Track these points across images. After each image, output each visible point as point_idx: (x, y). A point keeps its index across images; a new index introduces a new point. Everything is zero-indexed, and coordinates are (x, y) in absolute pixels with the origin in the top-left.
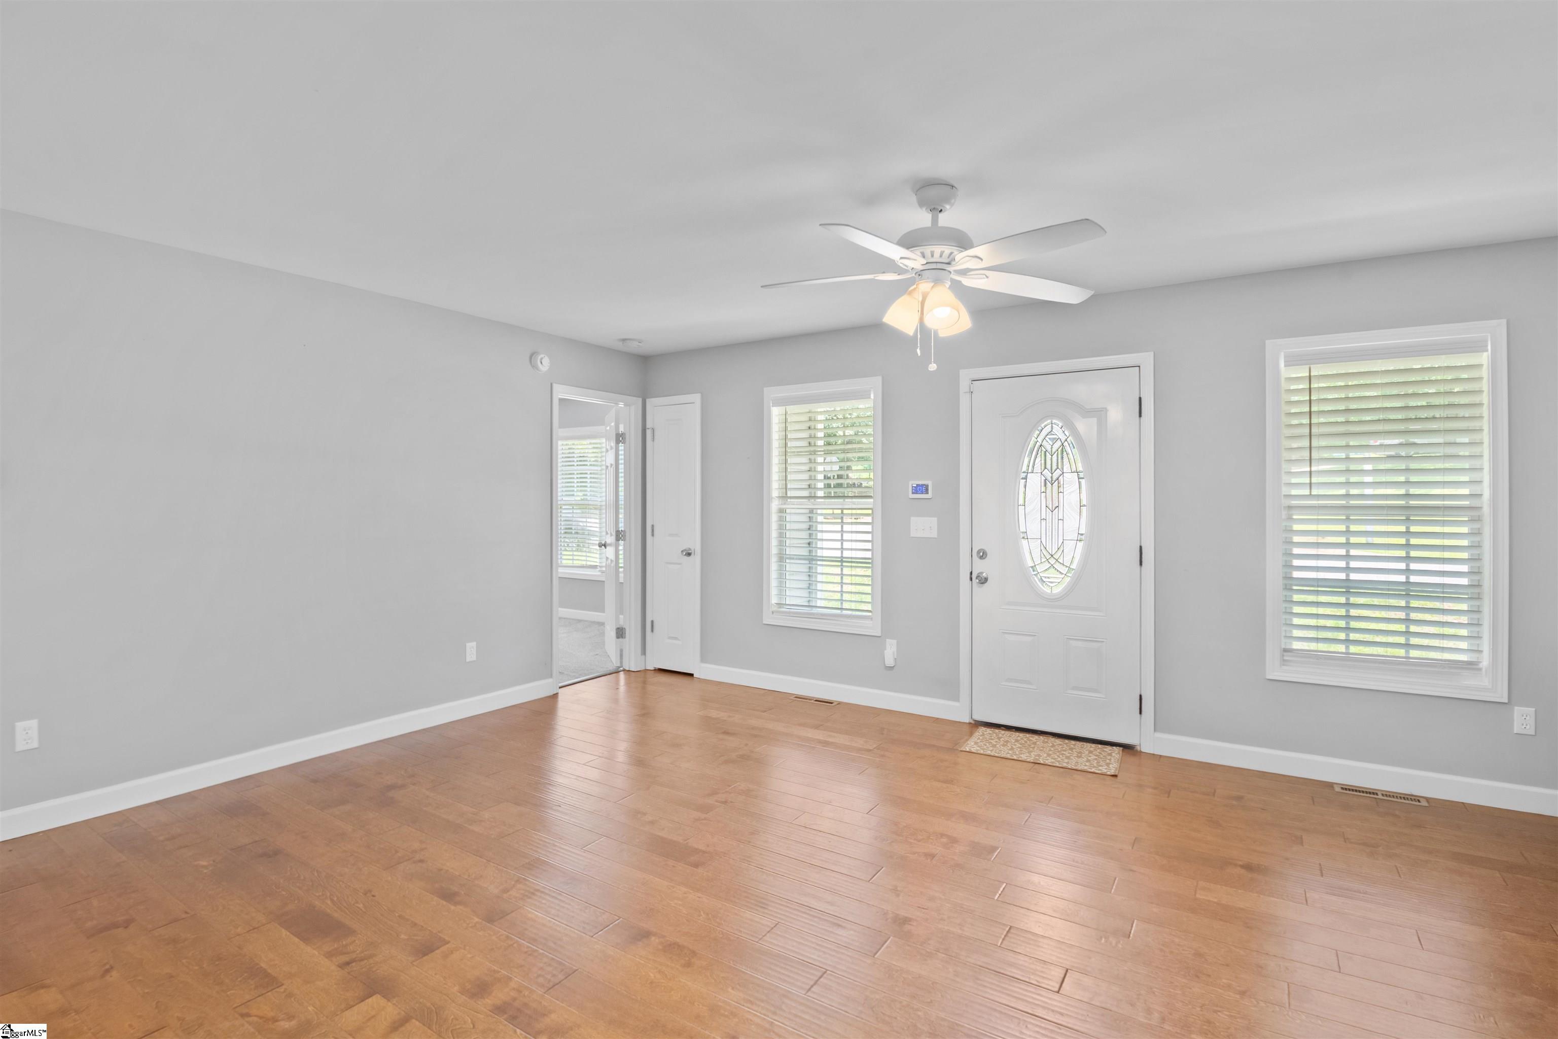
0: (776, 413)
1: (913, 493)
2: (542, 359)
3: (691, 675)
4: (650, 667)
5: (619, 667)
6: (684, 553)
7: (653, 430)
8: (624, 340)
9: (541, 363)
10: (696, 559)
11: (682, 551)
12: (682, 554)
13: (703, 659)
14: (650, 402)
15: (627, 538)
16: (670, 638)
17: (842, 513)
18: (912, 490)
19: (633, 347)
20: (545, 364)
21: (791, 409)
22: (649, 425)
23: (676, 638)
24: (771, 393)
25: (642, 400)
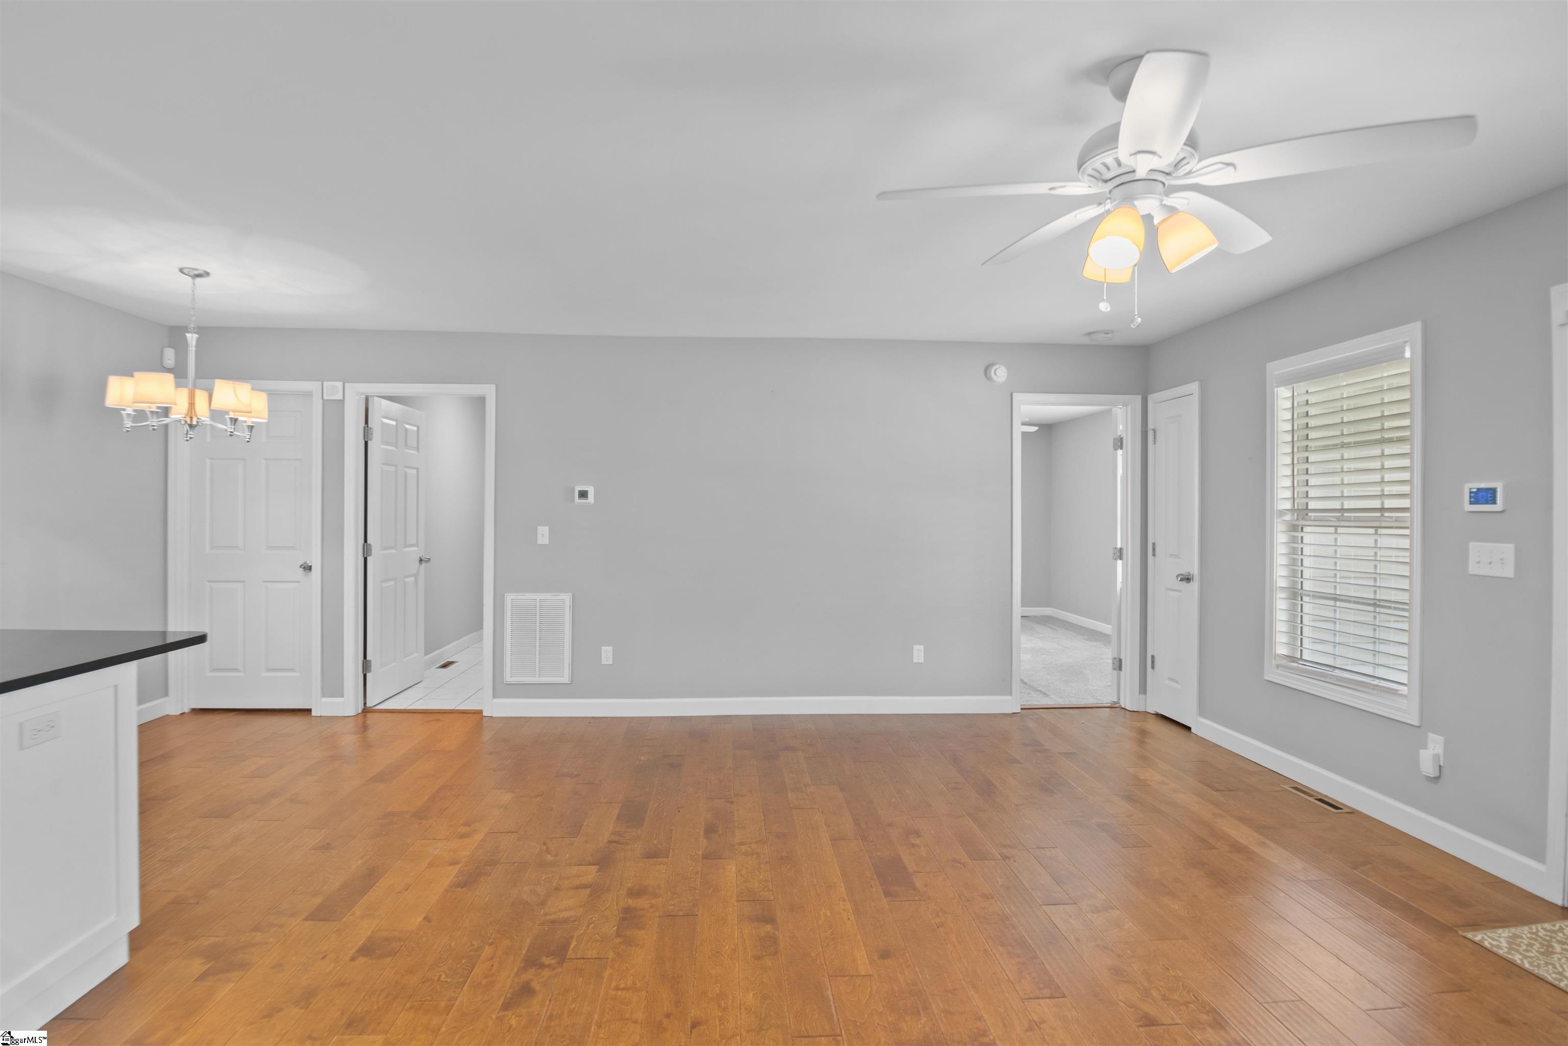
0: (1282, 397)
1: (1471, 503)
2: (996, 370)
3: (1189, 729)
4: (1151, 710)
5: (1116, 703)
6: (1179, 579)
7: (1154, 431)
8: (1090, 334)
9: (996, 375)
10: (1195, 585)
11: (1177, 576)
12: (1177, 579)
13: (1202, 712)
14: (1152, 398)
15: (1124, 556)
16: (1170, 679)
17: (1376, 533)
18: (1471, 497)
19: (1101, 339)
20: (1000, 374)
21: (1301, 387)
22: (1151, 425)
23: (1176, 681)
24: (1276, 368)
25: (1142, 398)
